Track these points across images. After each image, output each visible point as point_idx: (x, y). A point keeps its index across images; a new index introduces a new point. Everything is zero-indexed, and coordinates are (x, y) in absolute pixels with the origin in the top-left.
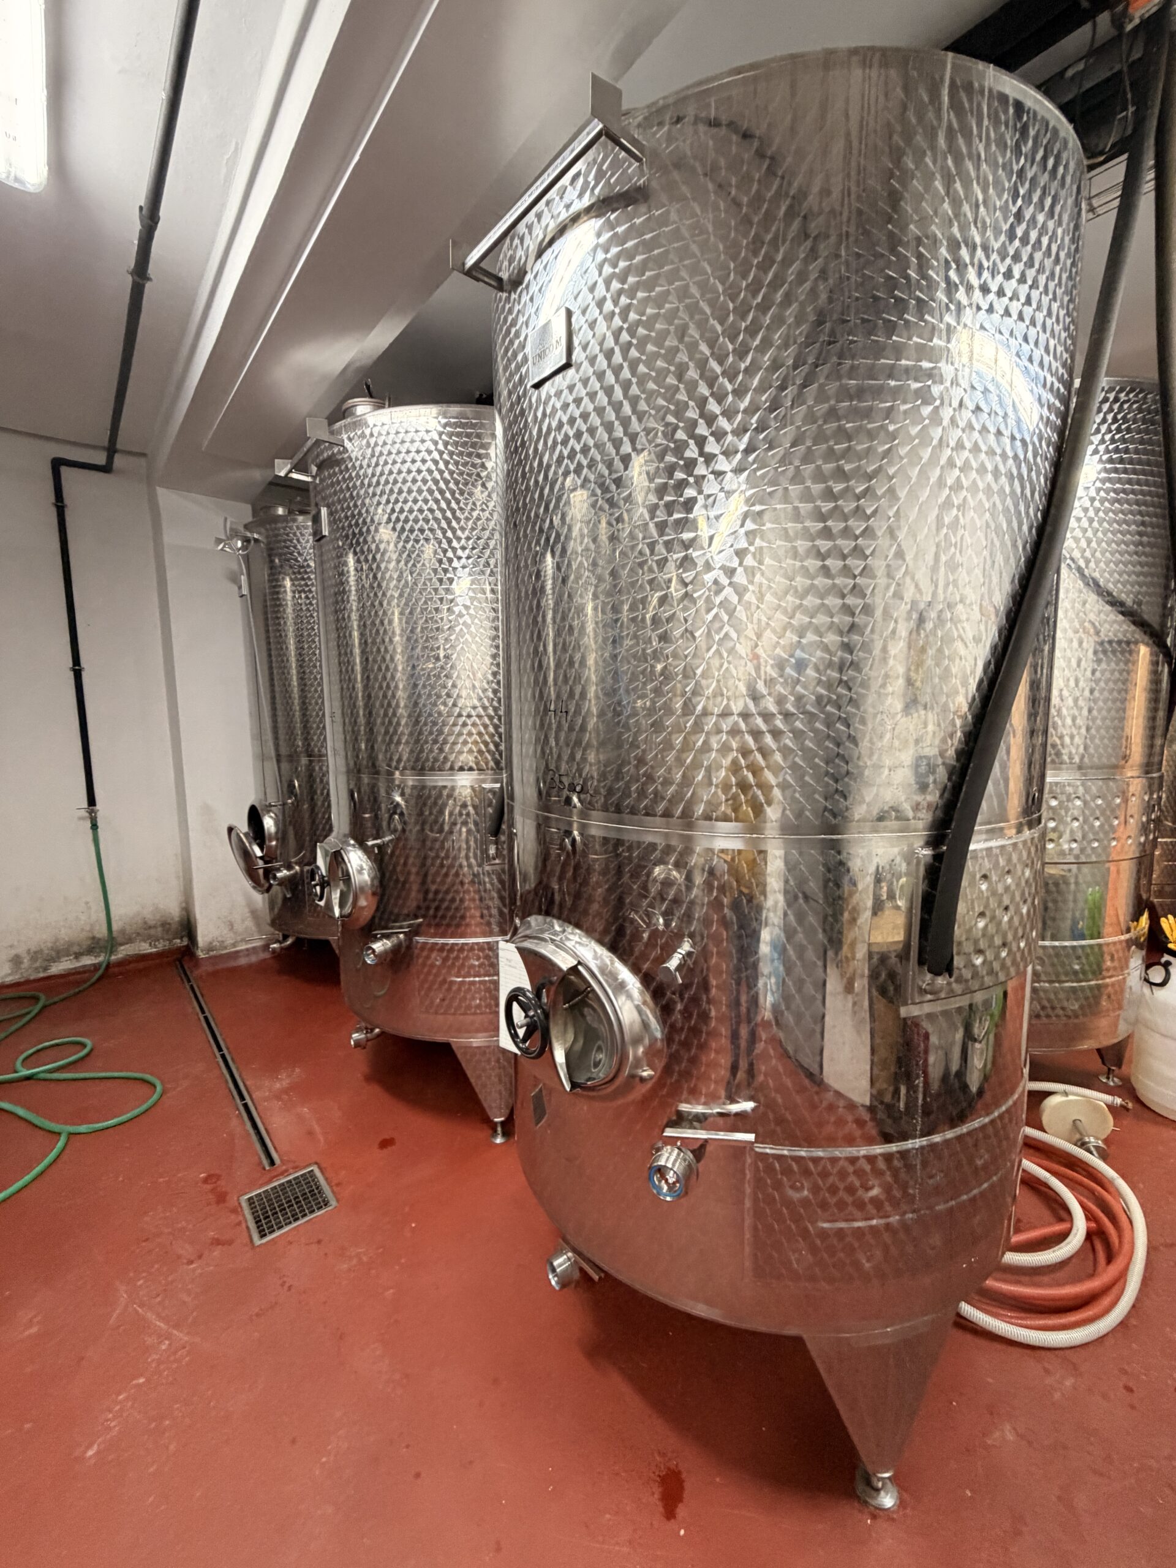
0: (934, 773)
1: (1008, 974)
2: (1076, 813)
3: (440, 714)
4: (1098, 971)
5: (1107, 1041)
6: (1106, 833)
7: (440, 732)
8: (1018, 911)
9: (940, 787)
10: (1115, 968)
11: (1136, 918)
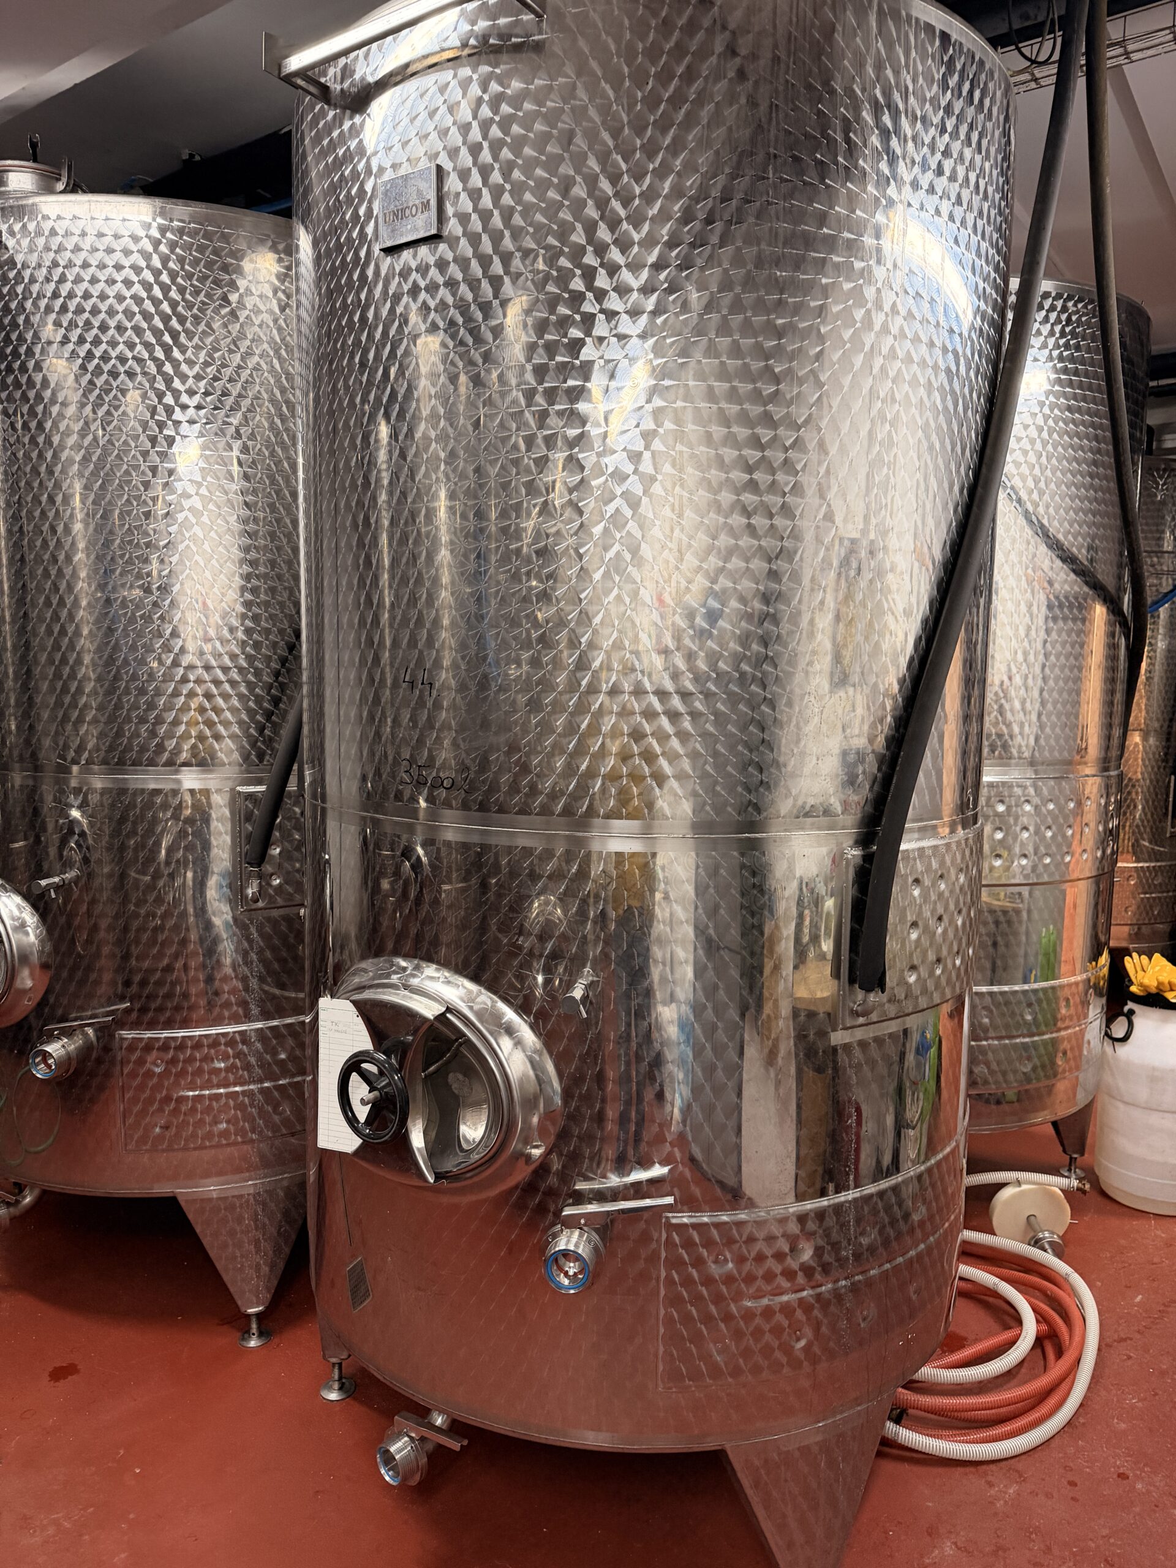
0: (863, 762)
1: (943, 994)
2: (1025, 820)
3: (151, 675)
4: (1053, 1022)
5: (1063, 1111)
6: (1059, 846)
7: (151, 706)
8: (952, 921)
9: (870, 778)
10: (1071, 1018)
11: (1095, 956)
